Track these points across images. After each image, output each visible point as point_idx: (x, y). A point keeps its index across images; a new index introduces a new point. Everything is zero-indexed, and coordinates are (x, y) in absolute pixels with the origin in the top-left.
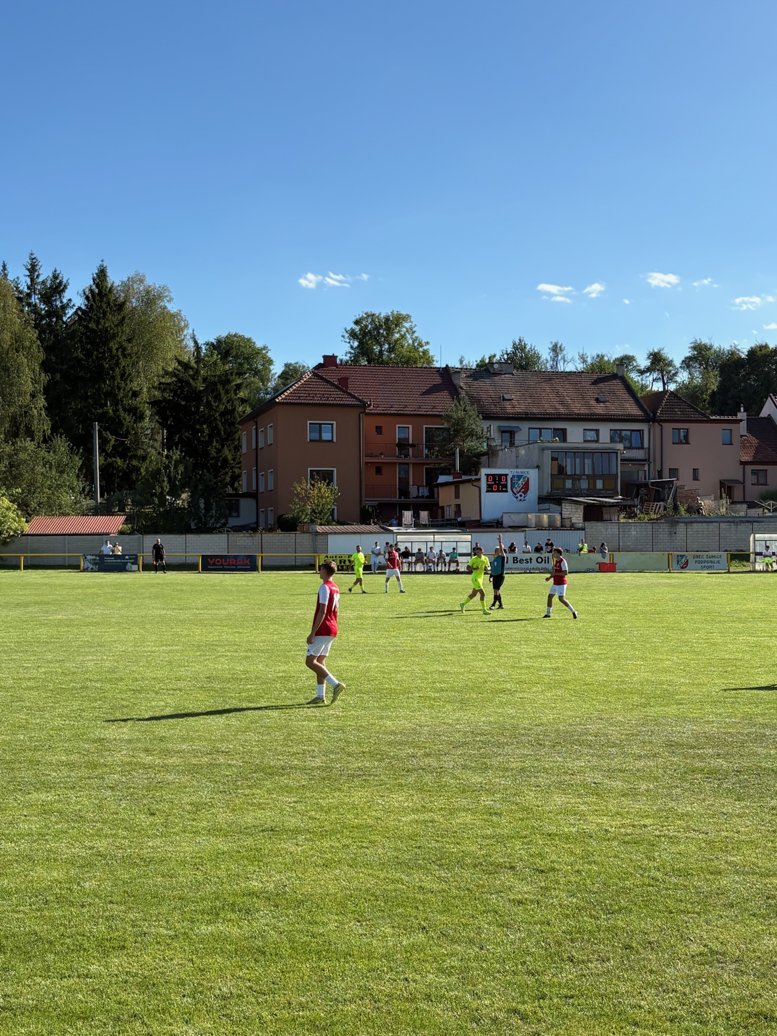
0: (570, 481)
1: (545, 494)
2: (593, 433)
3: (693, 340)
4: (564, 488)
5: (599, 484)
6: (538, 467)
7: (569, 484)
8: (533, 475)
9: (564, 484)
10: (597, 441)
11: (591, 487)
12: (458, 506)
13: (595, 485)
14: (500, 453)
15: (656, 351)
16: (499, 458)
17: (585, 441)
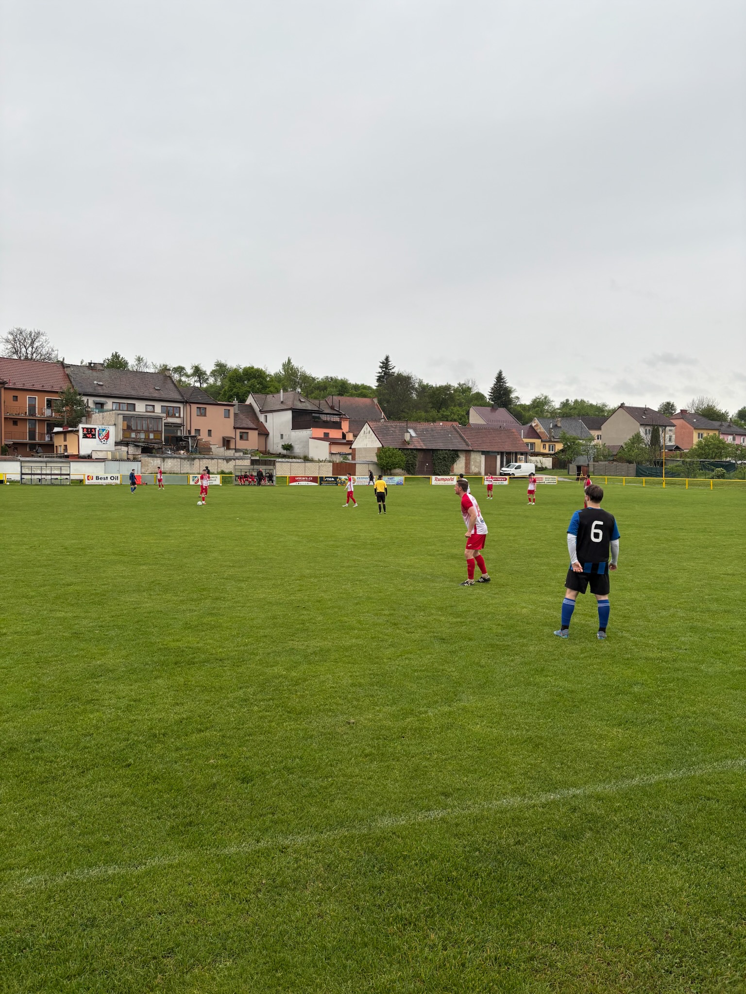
0: (134, 433)
1: (119, 440)
2: (151, 407)
3: (216, 361)
4: (130, 438)
5: (152, 436)
6: (115, 425)
7: (133, 435)
8: (112, 430)
9: (130, 435)
10: (154, 412)
11: (147, 437)
12: (66, 446)
13: (149, 436)
14: (93, 415)
15: (196, 365)
16: (93, 418)
17: (147, 412)
